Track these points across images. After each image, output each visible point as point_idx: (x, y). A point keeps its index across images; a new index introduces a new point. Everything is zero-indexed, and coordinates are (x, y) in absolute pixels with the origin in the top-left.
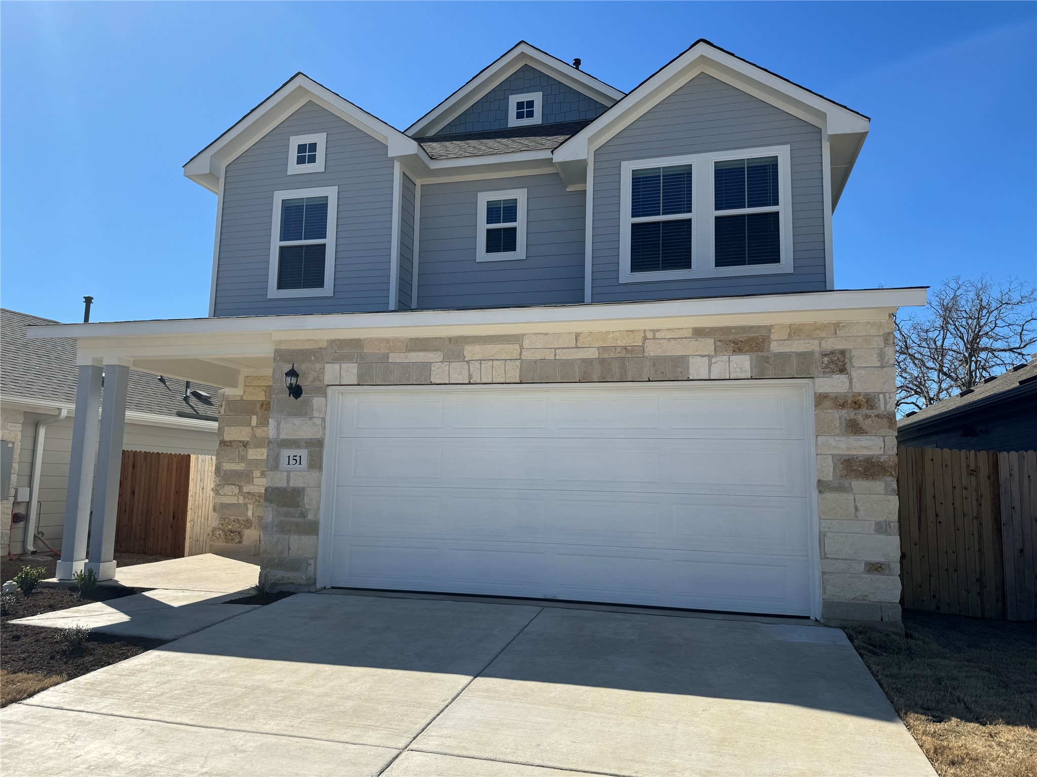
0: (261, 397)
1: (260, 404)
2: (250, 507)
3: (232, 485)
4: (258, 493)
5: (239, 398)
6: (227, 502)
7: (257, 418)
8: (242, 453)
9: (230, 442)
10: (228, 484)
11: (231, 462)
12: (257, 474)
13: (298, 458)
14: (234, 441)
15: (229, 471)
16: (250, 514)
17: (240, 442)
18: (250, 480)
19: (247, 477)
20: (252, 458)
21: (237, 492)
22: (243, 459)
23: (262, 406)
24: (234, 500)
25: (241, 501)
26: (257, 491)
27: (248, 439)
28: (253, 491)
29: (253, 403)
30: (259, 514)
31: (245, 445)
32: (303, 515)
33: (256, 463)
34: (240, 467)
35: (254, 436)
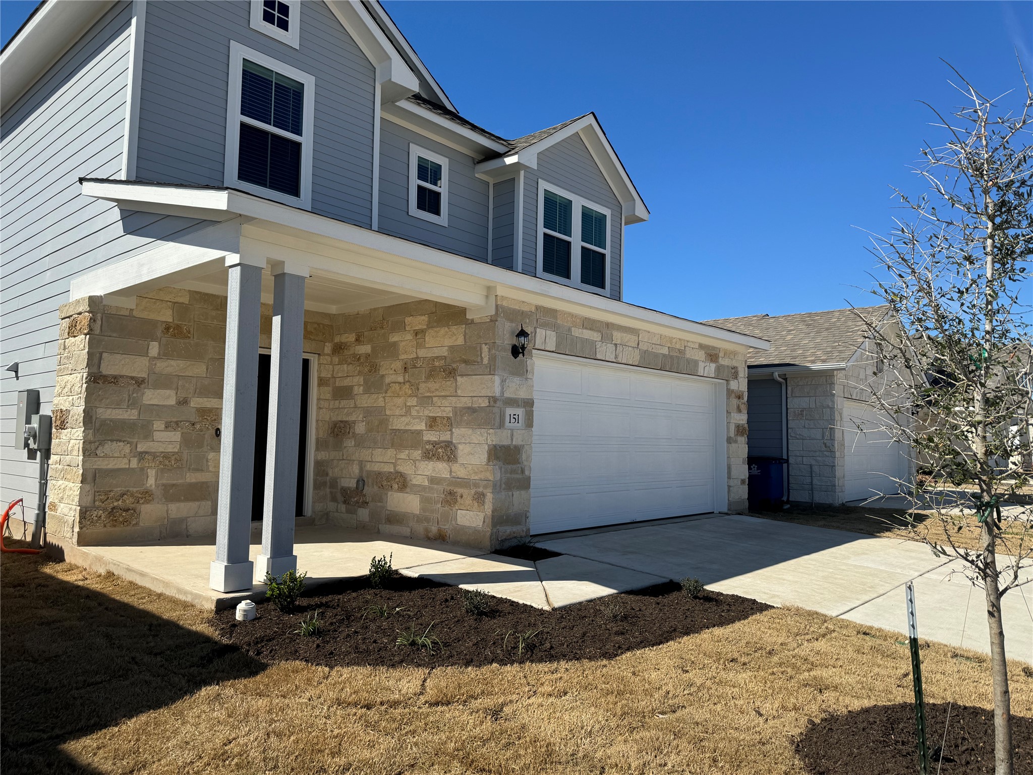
0: (166, 316)
1: (164, 325)
2: (152, 473)
3: (120, 441)
4: (162, 452)
5: (127, 313)
6: (110, 466)
7: (160, 345)
8: (135, 395)
9: (115, 377)
10: (112, 441)
11: (113, 407)
12: (159, 425)
13: (516, 417)
14: (122, 376)
15: (111, 420)
16: (151, 482)
17: (132, 378)
18: (148, 434)
19: (143, 429)
20: (151, 403)
21: (128, 451)
22: (133, 403)
23: (167, 329)
24: (122, 464)
25: (134, 463)
26: (161, 450)
27: (144, 375)
28: (153, 451)
29: (153, 323)
30: (165, 482)
31: (140, 382)
32: (523, 471)
33: (157, 410)
34: (131, 415)
35: (151, 371)
